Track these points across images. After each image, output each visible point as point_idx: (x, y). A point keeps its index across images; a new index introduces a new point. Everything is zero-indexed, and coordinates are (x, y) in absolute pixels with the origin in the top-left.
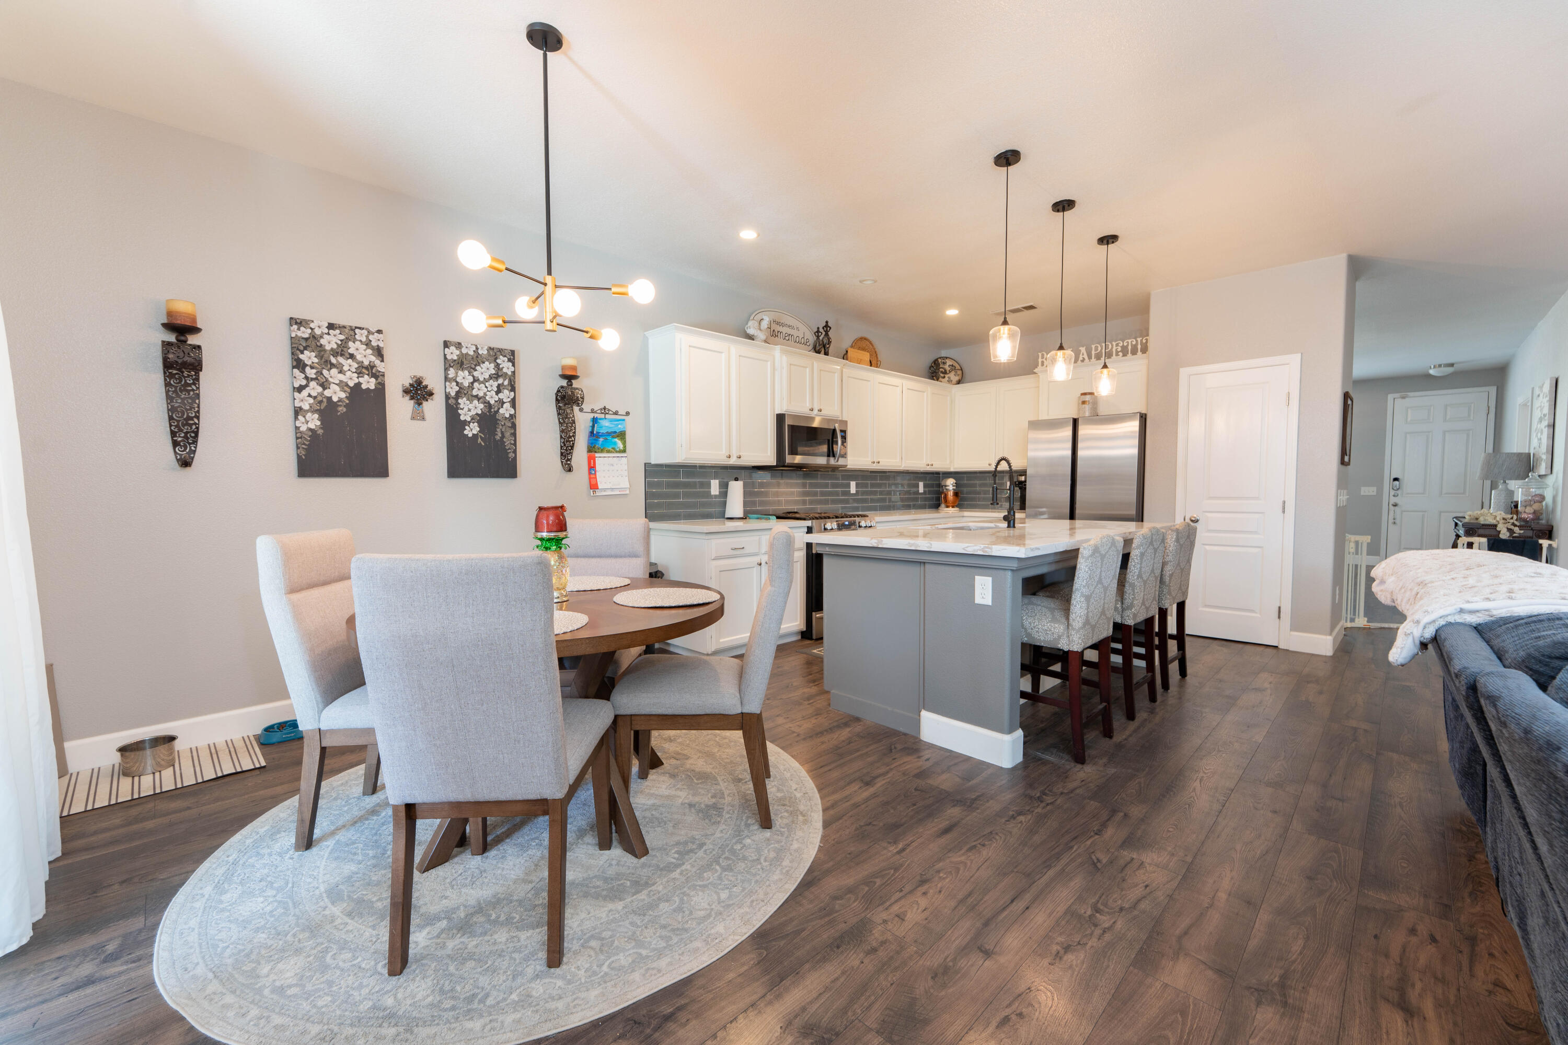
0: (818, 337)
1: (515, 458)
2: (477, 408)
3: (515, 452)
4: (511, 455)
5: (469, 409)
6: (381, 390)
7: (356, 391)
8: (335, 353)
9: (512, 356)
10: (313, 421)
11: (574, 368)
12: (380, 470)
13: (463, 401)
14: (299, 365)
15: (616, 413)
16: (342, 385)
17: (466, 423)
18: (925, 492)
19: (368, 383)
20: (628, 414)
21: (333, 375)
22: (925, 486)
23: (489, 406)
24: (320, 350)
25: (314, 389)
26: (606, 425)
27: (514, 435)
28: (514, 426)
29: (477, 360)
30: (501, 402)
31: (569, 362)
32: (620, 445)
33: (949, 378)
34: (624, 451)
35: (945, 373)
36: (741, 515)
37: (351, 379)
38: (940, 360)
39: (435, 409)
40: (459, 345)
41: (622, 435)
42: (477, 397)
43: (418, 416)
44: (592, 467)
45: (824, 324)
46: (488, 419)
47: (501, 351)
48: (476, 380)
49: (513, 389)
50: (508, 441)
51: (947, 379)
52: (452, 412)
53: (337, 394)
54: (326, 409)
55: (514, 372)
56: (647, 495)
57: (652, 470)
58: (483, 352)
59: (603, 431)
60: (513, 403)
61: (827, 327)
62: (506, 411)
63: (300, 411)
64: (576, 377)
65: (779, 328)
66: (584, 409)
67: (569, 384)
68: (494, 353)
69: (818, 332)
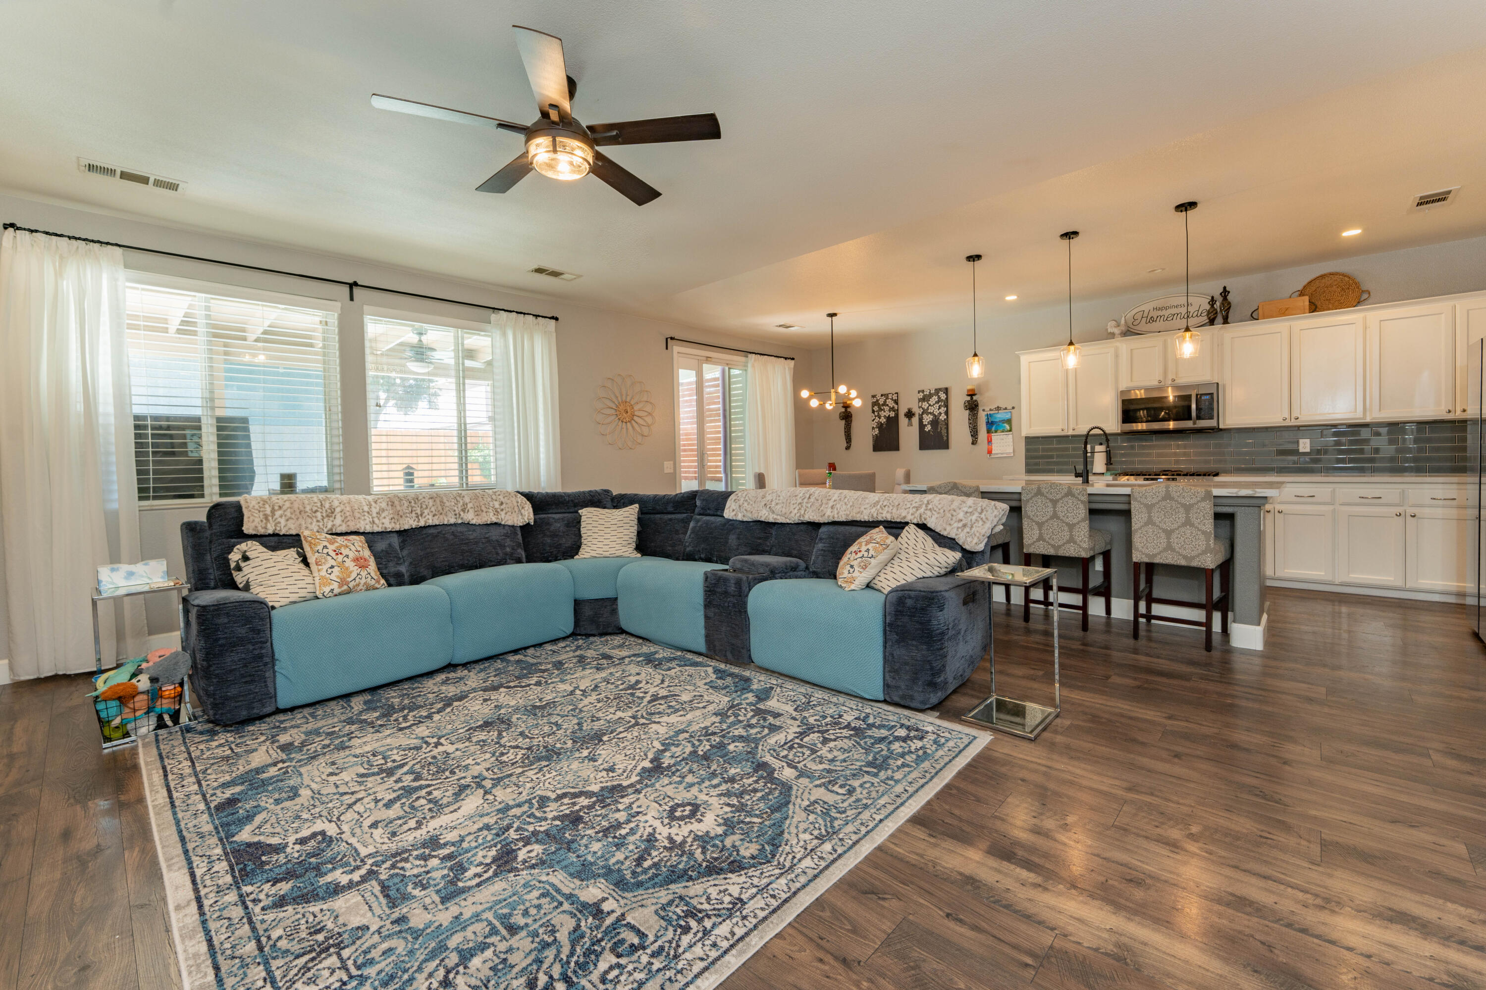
0: (1212, 306)
1: (948, 439)
2: (930, 417)
3: (948, 436)
4: (945, 438)
5: (927, 419)
6: (897, 416)
7: (888, 418)
8: (883, 405)
9: (946, 391)
10: (877, 431)
11: (973, 390)
12: (897, 448)
13: (924, 416)
14: (873, 412)
15: (1006, 409)
16: (885, 416)
17: (926, 425)
19: (892, 414)
20: (1013, 408)
21: (882, 413)
23: (934, 415)
24: (879, 405)
25: (877, 419)
26: (1001, 416)
27: (947, 428)
28: (947, 424)
29: (930, 395)
30: (940, 413)
31: (970, 387)
32: (1008, 427)
34: (1010, 431)
36: (1104, 471)
37: (887, 414)
39: (915, 420)
40: (923, 391)
41: (1009, 421)
42: (930, 413)
43: (910, 424)
44: (990, 441)
45: (1222, 290)
46: (935, 422)
47: (940, 389)
48: (930, 405)
49: (947, 406)
50: (944, 432)
52: (921, 420)
53: (883, 420)
54: (880, 426)
55: (947, 398)
56: (1027, 458)
57: (1030, 440)
58: (933, 391)
59: (997, 420)
60: (947, 413)
61: (1225, 292)
62: (943, 417)
63: (873, 428)
64: (975, 395)
65: (1160, 313)
66: (984, 410)
67: (972, 399)
68: (938, 391)
69: (1213, 301)
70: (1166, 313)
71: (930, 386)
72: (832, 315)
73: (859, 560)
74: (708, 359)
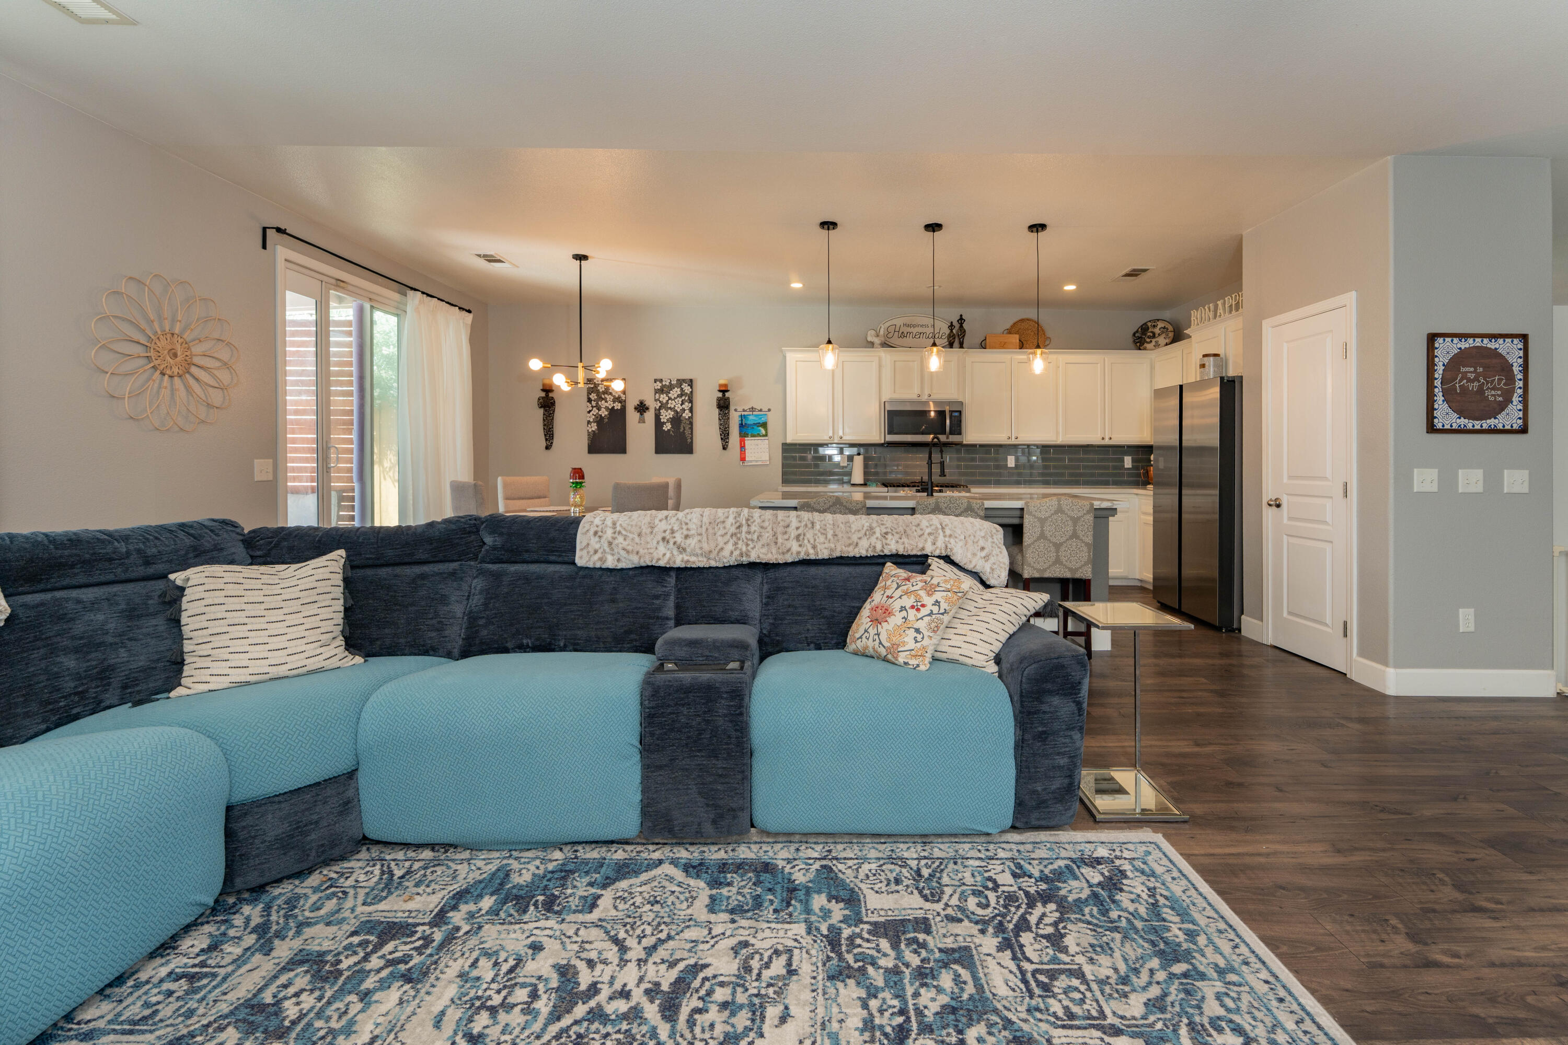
0: (952, 330)
1: (692, 442)
2: (670, 414)
3: (692, 438)
4: (689, 440)
5: (666, 415)
6: (624, 408)
7: (612, 411)
8: (604, 393)
9: (691, 383)
10: (594, 427)
11: (726, 385)
12: (623, 450)
13: (662, 411)
14: (590, 400)
15: (761, 410)
16: (607, 408)
17: (664, 423)
18: (1134, 468)
19: (618, 406)
20: (769, 410)
21: (603, 404)
22: (1133, 461)
23: (676, 412)
24: (598, 392)
25: (595, 411)
26: (752, 419)
27: (691, 428)
28: (691, 423)
29: (671, 387)
30: (684, 410)
31: (722, 382)
32: (763, 432)
33: (1156, 342)
34: (766, 435)
35: (1154, 336)
36: (862, 482)
37: (610, 404)
38: (1149, 324)
39: (650, 416)
40: (661, 381)
41: (764, 425)
42: (670, 408)
43: (642, 421)
44: (742, 447)
46: (676, 420)
47: (684, 381)
48: (670, 399)
49: (691, 401)
50: (687, 432)
51: (1153, 343)
52: (657, 417)
53: (604, 413)
54: (599, 420)
55: (691, 392)
56: (783, 466)
57: (787, 448)
58: (674, 382)
59: (749, 422)
60: (691, 410)
61: (961, 320)
62: (687, 415)
63: (589, 422)
64: (727, 391)
65: (909, 330)
66: (736, 410)
67: (724, 395)
68: (680, 382)
69: (951, 326)
70: (915, 330)
71: (671, 375)
72: (581, 258)
73: (927, 619)
74: (340, 284)
